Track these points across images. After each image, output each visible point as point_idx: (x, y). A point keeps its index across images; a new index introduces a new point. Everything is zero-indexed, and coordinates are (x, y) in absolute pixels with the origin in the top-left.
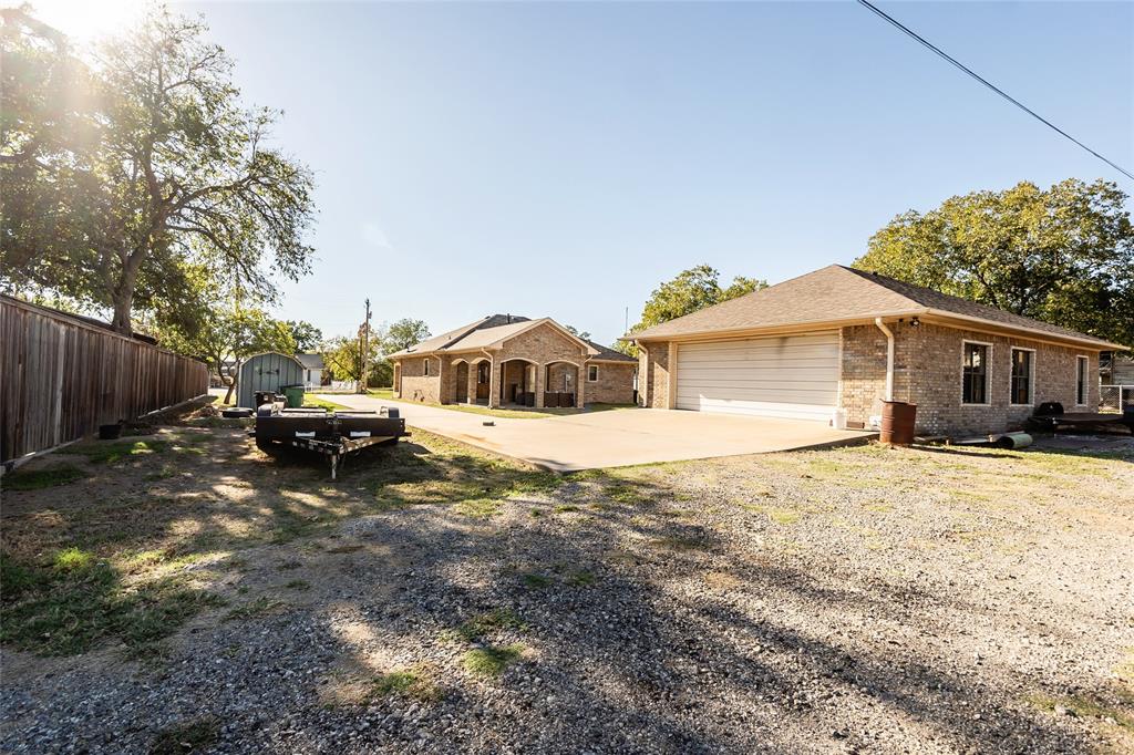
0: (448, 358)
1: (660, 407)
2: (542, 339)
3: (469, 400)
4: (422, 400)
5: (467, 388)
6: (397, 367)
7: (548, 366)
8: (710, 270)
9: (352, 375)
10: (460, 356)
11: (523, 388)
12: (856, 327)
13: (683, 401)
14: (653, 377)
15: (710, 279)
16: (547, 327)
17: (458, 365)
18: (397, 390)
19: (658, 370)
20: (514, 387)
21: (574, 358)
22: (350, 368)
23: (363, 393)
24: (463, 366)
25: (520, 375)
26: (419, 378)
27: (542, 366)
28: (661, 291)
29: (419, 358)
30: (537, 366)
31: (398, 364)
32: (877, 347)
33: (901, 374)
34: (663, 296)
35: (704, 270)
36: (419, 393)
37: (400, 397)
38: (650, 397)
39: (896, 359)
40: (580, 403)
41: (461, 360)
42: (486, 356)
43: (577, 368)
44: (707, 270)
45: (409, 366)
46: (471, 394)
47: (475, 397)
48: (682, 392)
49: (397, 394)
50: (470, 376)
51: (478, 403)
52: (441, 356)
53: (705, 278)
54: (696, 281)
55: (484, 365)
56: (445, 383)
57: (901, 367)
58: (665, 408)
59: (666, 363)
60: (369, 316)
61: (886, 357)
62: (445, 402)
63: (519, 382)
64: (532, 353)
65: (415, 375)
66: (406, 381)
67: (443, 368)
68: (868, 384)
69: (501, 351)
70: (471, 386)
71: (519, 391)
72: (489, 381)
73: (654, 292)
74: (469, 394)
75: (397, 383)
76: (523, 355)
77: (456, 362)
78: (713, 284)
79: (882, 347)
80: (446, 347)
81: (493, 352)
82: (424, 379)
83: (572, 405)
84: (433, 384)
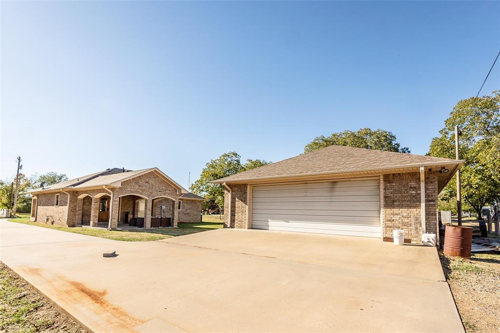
0: (75, 194)
1: (241, 227)
2: (151, 182)
3: (91, 222)
4: (52, 224)
5: (90, 214)
6: (35, 200)
7: (153, 200)
8: (237, 154)
9: (6, 205)
10: (86, 192)
11: (133, 214)
12: (394, 175)
13: (256, 223)
14: (235, 207)
15: (236, 159)
16: (155, 174)
17: (84, 199)
18: (33, 216)
19: (239, 203)
20: (127, 214)
21: (172, 195)
22: (5, 201)
23: (11, 217)
24: (88, 200)
25: (132, 206)
26: (51, 207)
27: (150, 200)
28: (211, 164)
29: (52, 194)
30: (146, 201)
31: (35, 198)
32: (411, 187)
33: (431, 205)
34: (212, 166)
35: (234, 154)
36: (50, 218)
37: (36, 221)
38: (233, 221)
39: (427, 195)
40: (175, 224)
41: (86, 195)
42: (107, 192)
43: (174, 202)
44: (236, 155)
45: (44, 199)
46: (94, 218)
47: (97, 222)
48: (257, 217)
49: (33, 219)
50: (93, 206)
51: (99, 225)
52: (69, 192)
53: (234, 158)
54: (229, 159)
55: (105, 199)
56: (72, 211)
57: (431, 201)
58: (245, 228)
59: (246, 198)
60: (20, 167)
61: (420, 194)
62: (72, 225)
63: (130, 210)
64: (143, 191)
65: (48, 205)
66: (41, 210)
67: (70, 200)
68: (404, 212)
69: (120, 188)
70: (94, 213)
71: (130, 216)
72: (108, 209)
73: (207, 164)
74: (92, 219)
75: (34, 211)
76: (137, 192)
77: (81, 196)
78: (238, 161)
79: (415, 188)
80: (74, 185)
81: (113, 189)
82: (55, 208)
83: (170, 226)
84: (62, 212)
